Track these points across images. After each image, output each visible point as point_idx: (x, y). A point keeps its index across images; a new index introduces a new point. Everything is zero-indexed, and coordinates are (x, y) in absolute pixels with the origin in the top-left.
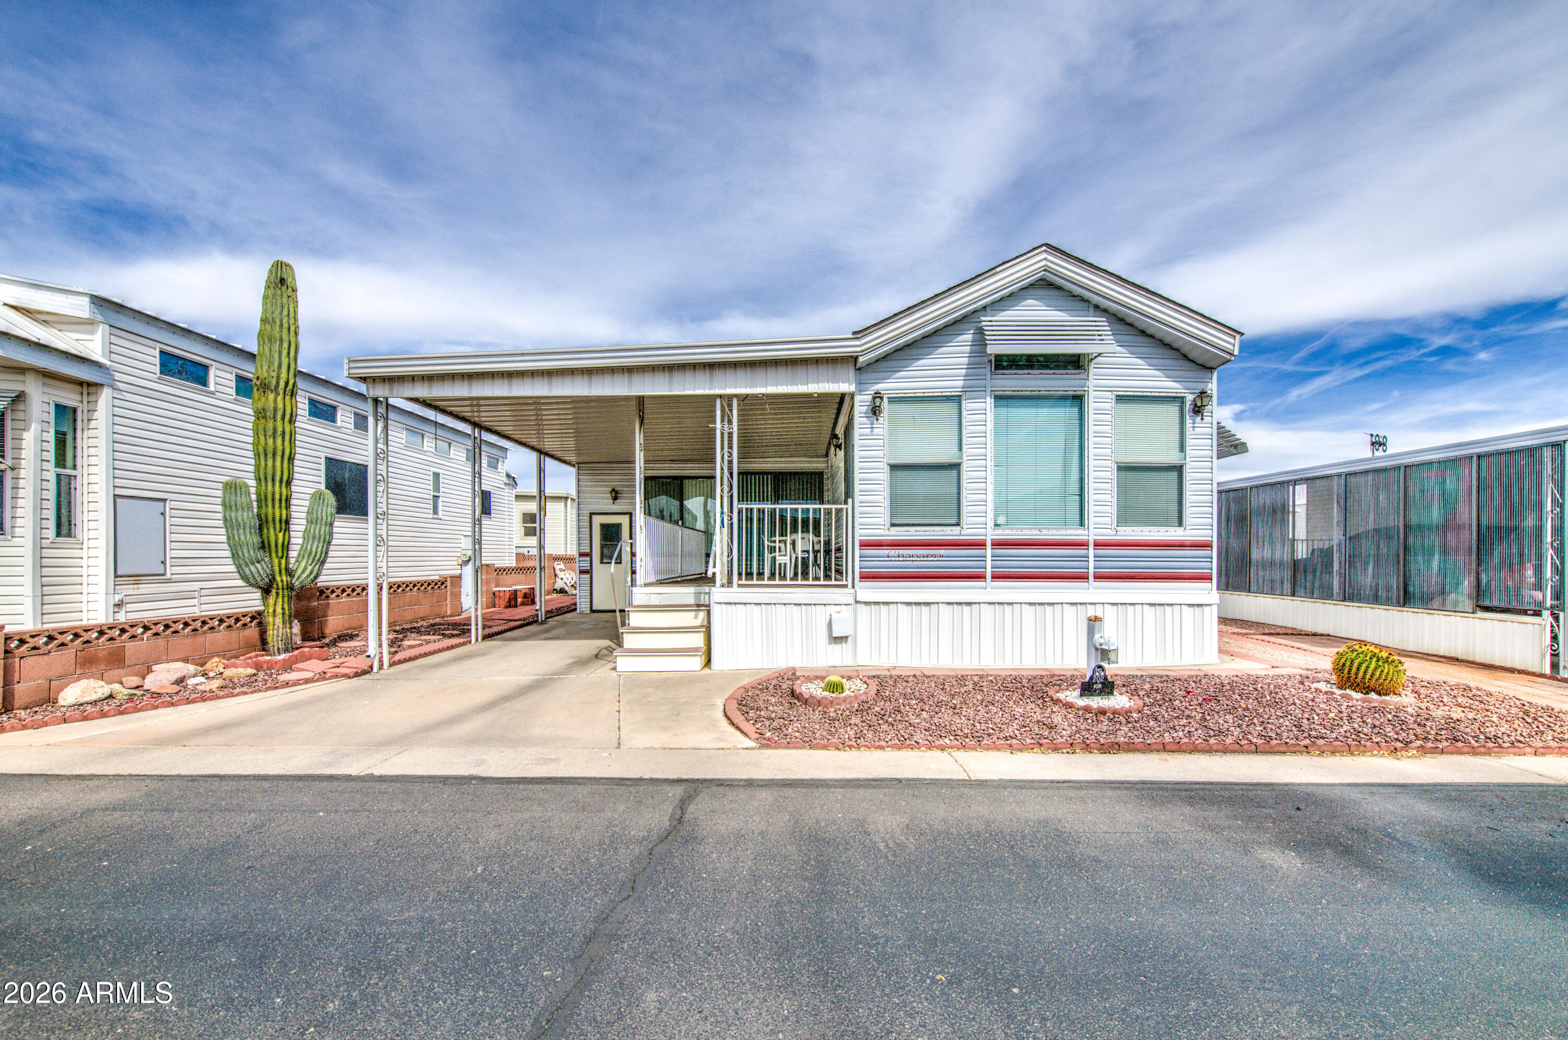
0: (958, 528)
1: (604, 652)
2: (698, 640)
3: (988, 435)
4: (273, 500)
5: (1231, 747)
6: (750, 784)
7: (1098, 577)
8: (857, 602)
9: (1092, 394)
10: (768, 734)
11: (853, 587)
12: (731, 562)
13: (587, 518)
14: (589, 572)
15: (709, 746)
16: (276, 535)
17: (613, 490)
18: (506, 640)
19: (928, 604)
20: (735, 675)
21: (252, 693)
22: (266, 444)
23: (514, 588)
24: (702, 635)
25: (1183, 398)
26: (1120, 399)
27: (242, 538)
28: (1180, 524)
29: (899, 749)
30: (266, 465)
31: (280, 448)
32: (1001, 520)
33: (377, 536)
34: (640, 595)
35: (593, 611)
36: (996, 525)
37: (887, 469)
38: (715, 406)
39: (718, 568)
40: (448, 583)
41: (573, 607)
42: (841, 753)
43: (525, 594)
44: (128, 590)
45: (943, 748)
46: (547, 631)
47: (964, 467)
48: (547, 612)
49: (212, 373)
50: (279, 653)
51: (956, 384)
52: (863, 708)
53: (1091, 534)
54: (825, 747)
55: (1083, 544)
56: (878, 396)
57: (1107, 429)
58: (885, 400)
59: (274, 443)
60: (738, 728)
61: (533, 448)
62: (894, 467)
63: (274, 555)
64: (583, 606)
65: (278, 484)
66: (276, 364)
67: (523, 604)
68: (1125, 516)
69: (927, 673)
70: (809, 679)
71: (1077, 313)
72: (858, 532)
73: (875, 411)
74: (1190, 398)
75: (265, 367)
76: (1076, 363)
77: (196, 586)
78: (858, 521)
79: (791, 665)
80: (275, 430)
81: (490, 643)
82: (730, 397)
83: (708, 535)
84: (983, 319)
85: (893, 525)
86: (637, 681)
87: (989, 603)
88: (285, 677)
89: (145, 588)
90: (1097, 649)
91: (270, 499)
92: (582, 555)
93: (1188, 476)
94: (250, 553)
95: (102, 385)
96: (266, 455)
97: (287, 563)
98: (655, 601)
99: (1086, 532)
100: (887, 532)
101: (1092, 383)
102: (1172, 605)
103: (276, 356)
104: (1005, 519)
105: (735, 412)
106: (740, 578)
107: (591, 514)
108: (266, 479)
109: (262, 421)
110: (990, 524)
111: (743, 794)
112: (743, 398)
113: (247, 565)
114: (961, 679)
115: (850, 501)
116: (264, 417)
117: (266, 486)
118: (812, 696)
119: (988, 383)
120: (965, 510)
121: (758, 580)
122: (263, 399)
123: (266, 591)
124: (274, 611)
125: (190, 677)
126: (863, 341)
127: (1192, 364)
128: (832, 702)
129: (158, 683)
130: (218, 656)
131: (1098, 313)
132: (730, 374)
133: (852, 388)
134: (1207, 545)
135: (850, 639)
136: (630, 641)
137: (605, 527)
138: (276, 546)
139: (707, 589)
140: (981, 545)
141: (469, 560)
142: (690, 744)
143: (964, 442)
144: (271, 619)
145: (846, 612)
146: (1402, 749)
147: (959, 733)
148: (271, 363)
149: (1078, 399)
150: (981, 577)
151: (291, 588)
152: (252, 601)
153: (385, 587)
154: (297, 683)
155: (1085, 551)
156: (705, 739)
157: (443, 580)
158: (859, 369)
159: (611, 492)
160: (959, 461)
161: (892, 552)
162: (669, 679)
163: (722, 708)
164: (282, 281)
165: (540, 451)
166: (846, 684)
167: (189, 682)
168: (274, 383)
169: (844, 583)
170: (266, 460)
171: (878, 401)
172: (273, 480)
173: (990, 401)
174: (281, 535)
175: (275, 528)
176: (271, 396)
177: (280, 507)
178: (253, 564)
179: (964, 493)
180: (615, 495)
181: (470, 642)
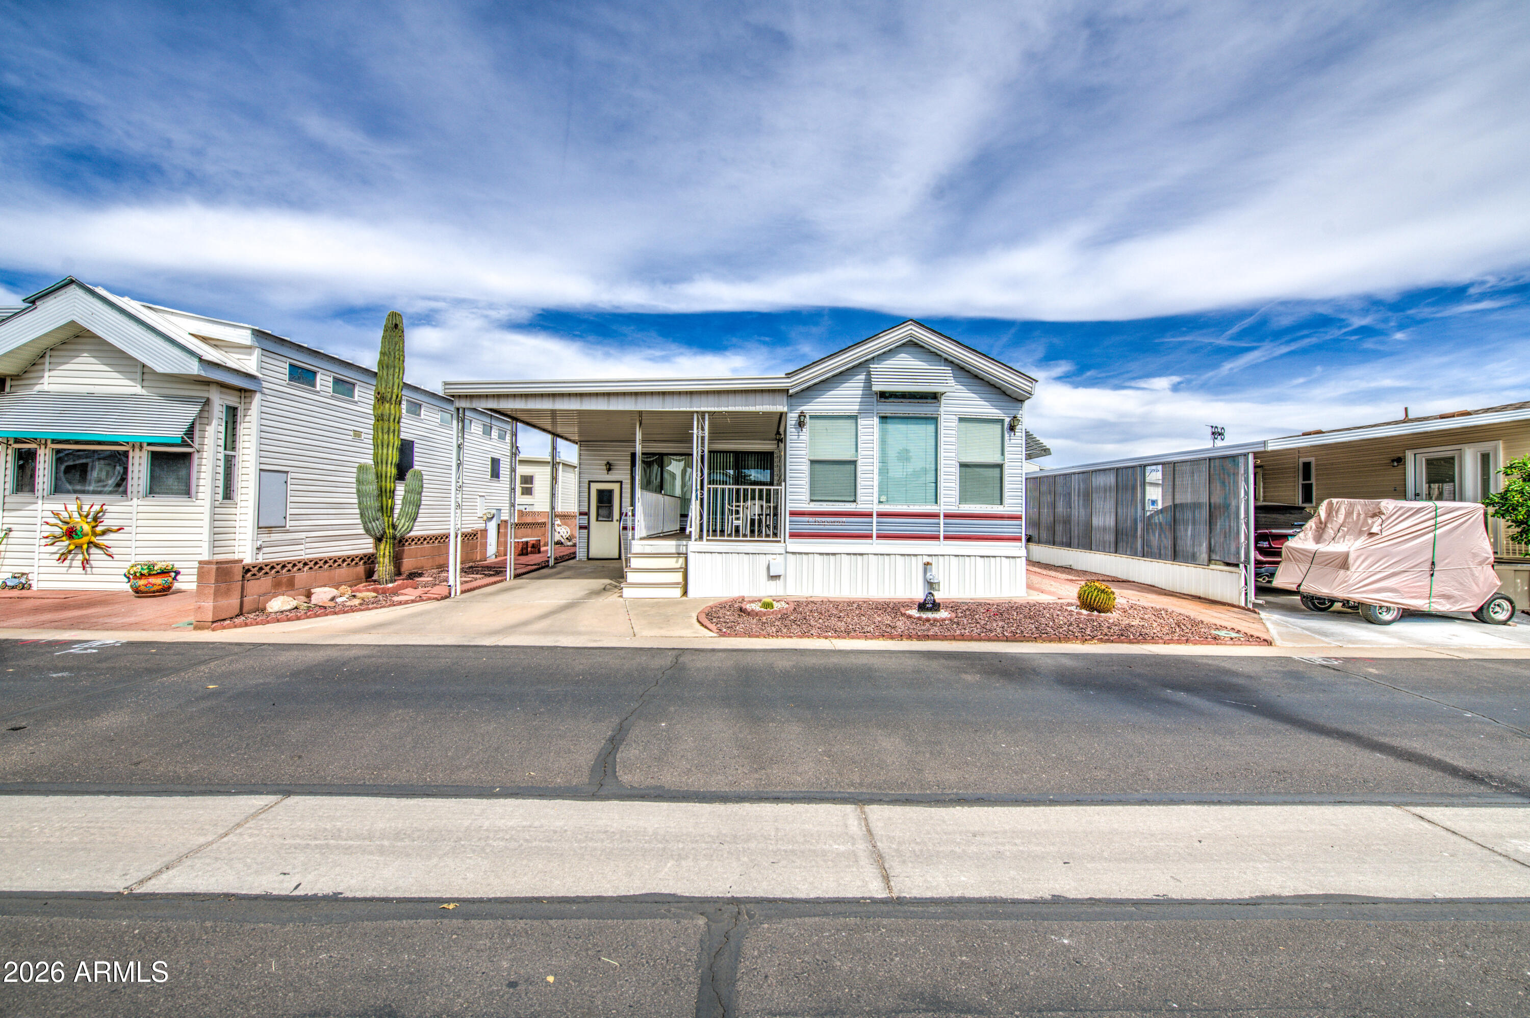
0: (855, 504)
1: (608, 587)
2: (678, 577)
3: (875, 442)
4: (386, 477)
5: (993, 638)
6: (713, 650)
7: (946, 538)
8: (787, 552)
9: (943, 416)
10: (724, 630)
11: (785, 542)
12: (701, 525)
13: (587, 485)
14: (586, 528)
15: (688, 635)
16: (387, 501)
17: (608, 463)
18: (532, 578)
19: (834, 554)
20: (704, 600)
21: (381, 608)
22: (383, 438)
23: (524, 540)
24: (681, 573)
25: (1003, 420)
26: (961, 420)
27: (369, 503)
28: (1001, 504)
29: (801, 637)
30: (382, 453)
31: (392, 441)
32: (883, 499)
33: (457, 502)
34: (637, 546)
35: (589, 559)
36: (880, 502)
37: (808, 463)
38: (693, 419)
39: (693, 529)
40: (479, 535)
41: (572, 556)
42: (767, 639)
43: (533, 544)
44: (265, 537)
45: (826, 638)
46: (559, 573)
47: (859, 463)
48: (556, 559)
49: (319, 377)
50: (387, 583)
51: (854, 408)
52: (784, 617)
53: (943, 508)
54: (757, 637)
55: (936, 516)
56: (802, 415)
57: (953, 439)
58: (808, 417)
59: (388, 438)
60: (706, 627)
61: (549, 432)
62: (813, 462)
63: (385, 515)
64: (581, 554)
65: (389, 466)
66: (391, 383)
67: (532, 553)
68: (963, 499)
69: (831, 600)
70: (753, 602)
71: (933, 363)
72: (788, 505)
73: (801, 424)
74: (1007, 420)
75: (383, 386)
76: (934, 397)
77: (303, 535)
78: (788, 497)
79: (741, 594)
80: (389, 428)
81: (519, 581)
82: (703, 413)
83: (685, 502)
84: (871, 366)
85: (812, 501)
86: (638, 603)
87: (875, 554)
88: (396, 599)
89: (275, 537)
90: (928, 582)
91: (384, 476)
92: (581, 514)
93: (1007, 471)
94: (371, 513)
95: (255, 391)
96: (383, 446)
97: (393, 520)
98: (648, 550)
99: (939, 508)
100: (808, 506)
101: (942, 409)
102: (995, 557)
103: (391, 377)
104: (885, 498)
105: (707, 423)
106: (708, 535)
107: (590, 482)
108: (382, 462)
109: (381, 422)
110: (876, 501)
111: (709, 655)
112: (712, 414)
113: (370, 522)
114: (850, 603)
115: (783, 484)
116: (383, 420)
117: (382, 467)
118: (753, 610)
119: (875, 408)
120: (859, 491)
121: (720, 536)
122: (382, 408)
123: (379, 540)
124: (384, 554)
125: (338, 597)
126: (792, 380)
127: (1009, 398)
128: (764, 614)
129: (320, 600)
130: (345, 585)
131: (946, 364)
132: (704, 398)
133: (785, 409)
134: (1019, 518)
135: (782, 577)
136: (631, 577)
137: (600, 493)
138: (387, 508)
139: (685, 543)
140: (870, 515)
141: (493, 517)
142: (677, 635)
143: (859, 446)
144: (381, 560)
145: (780, 559)
146: (1089, 640)
147: (838, 630)
148: (387, 382)
149: (934, 420)
150: (869, 537)
151: (394, 538)
152: (367, 545)
153: (459, 536)
154: (406, 602)
155: (937, 520)
156: (687, 633)
157: (475, 533)
158: (791, 396)
159: (606, 465)
160: (855, 459)
161: (811, 519)
162: (659, 602)
163: (696, 618)
164: (396, 326)
165: (556, 435)
166: (775, 604)
167: (337, 600)
168: (389, 396)
169: (779, 539)
170: (383, 450)
171: (802, 418)
172: (387, 463)
173: (876, 420)
174: (390, 501)
175: (386, 496)
176: (387, 405)
177: (390, 482)
178: (374, 521)
179: (859, 480)
180: (609, 467)
181: (506, 580)
